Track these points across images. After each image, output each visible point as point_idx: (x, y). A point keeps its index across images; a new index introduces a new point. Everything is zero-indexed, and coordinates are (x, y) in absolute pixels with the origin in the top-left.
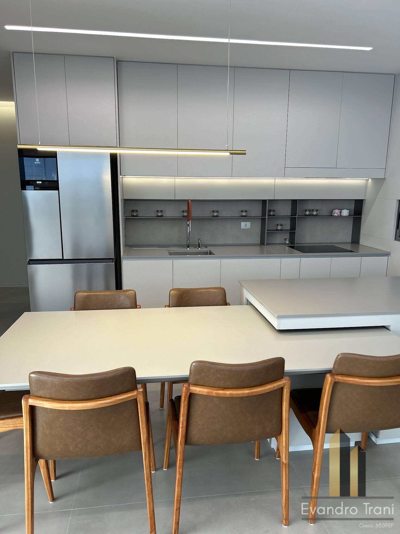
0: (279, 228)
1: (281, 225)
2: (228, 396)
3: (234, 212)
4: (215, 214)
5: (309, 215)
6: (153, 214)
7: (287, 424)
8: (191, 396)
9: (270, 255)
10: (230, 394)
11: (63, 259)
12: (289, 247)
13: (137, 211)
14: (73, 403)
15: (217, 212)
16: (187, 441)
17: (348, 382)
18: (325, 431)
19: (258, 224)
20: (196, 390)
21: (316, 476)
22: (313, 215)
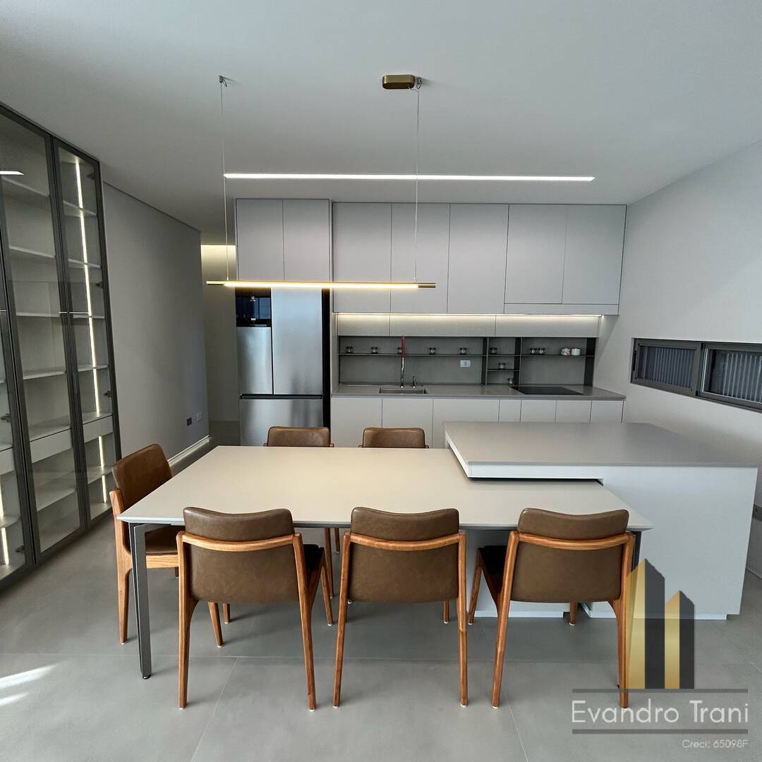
0: (502, 367)
1: (504, 364)
2: (391, 549)
3: (453, 349)
4: (432, 351)
5: (535, 354)
6: (368, 351)
7: (464, 586)
8: (353, 547)
9: (490, 395)
10: (393, 546)
11: (273, 395)
12: (513, 388)
13: (351, 348)
14: (224, 543)
15: (435, 349)
16: (349, 595)
17: (535, 542)
18: (509, 598)
19: (479, 363)
20: (357, 540)
21: (499, 650)
22: (539, 354)
